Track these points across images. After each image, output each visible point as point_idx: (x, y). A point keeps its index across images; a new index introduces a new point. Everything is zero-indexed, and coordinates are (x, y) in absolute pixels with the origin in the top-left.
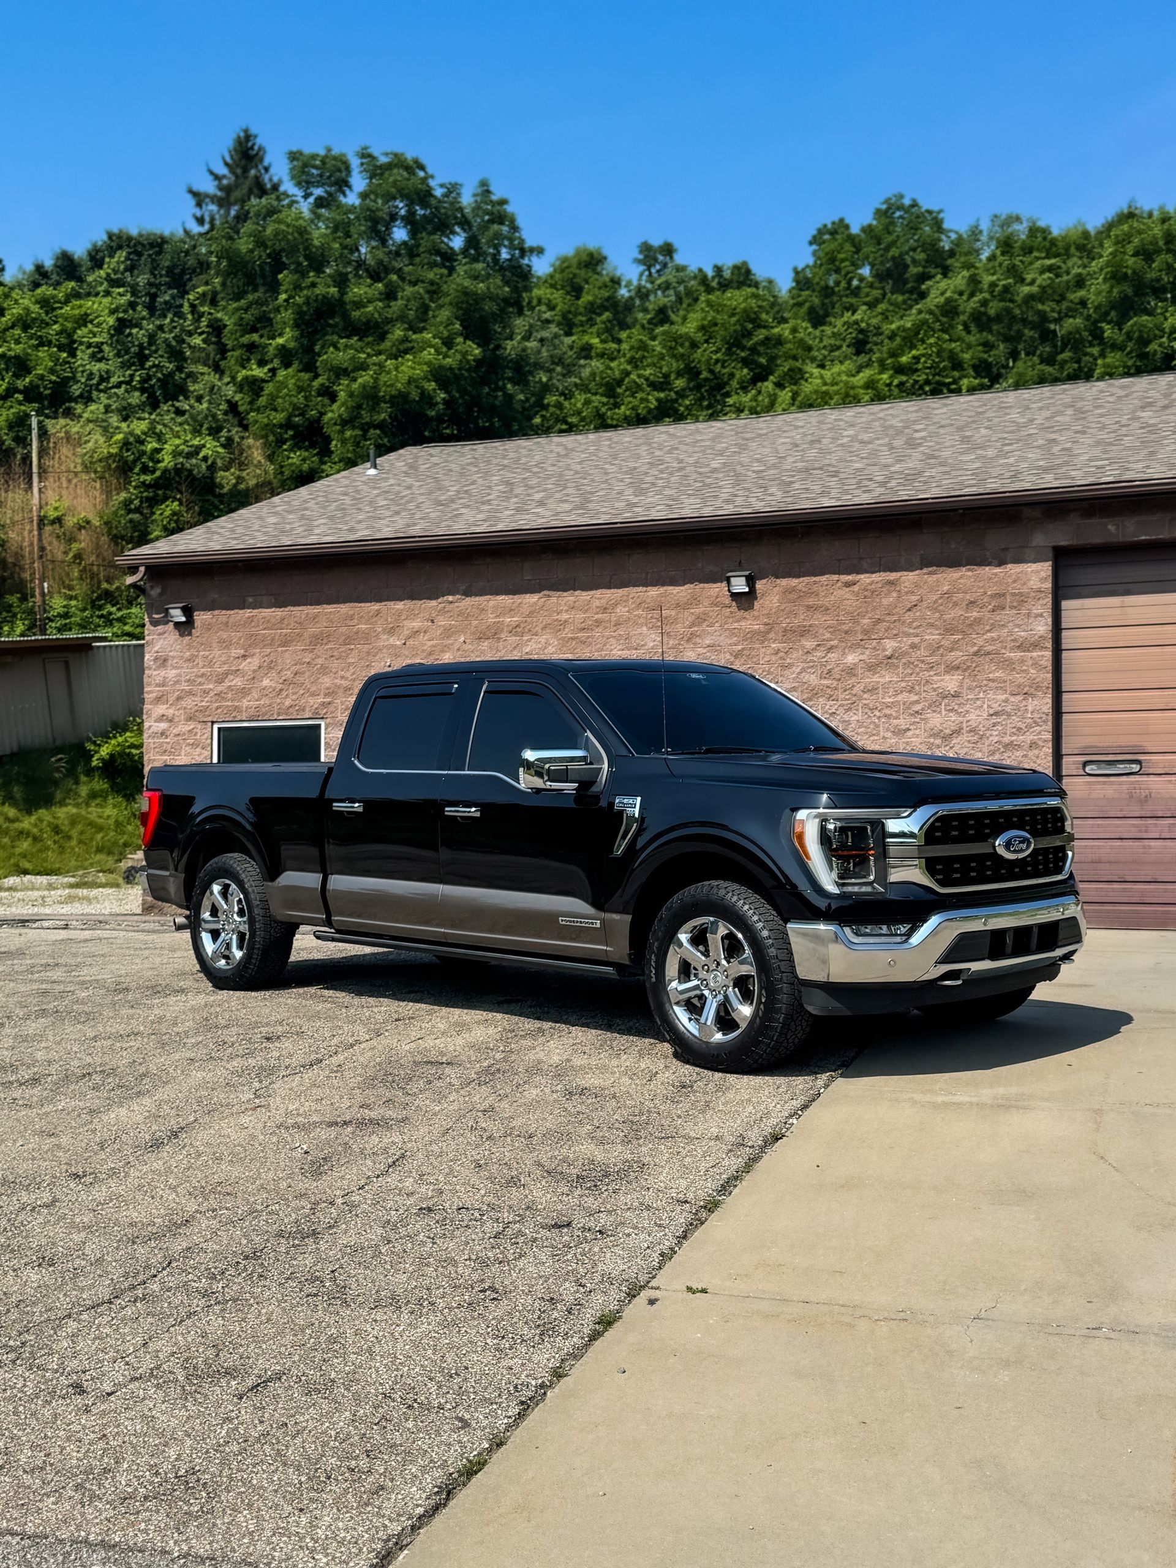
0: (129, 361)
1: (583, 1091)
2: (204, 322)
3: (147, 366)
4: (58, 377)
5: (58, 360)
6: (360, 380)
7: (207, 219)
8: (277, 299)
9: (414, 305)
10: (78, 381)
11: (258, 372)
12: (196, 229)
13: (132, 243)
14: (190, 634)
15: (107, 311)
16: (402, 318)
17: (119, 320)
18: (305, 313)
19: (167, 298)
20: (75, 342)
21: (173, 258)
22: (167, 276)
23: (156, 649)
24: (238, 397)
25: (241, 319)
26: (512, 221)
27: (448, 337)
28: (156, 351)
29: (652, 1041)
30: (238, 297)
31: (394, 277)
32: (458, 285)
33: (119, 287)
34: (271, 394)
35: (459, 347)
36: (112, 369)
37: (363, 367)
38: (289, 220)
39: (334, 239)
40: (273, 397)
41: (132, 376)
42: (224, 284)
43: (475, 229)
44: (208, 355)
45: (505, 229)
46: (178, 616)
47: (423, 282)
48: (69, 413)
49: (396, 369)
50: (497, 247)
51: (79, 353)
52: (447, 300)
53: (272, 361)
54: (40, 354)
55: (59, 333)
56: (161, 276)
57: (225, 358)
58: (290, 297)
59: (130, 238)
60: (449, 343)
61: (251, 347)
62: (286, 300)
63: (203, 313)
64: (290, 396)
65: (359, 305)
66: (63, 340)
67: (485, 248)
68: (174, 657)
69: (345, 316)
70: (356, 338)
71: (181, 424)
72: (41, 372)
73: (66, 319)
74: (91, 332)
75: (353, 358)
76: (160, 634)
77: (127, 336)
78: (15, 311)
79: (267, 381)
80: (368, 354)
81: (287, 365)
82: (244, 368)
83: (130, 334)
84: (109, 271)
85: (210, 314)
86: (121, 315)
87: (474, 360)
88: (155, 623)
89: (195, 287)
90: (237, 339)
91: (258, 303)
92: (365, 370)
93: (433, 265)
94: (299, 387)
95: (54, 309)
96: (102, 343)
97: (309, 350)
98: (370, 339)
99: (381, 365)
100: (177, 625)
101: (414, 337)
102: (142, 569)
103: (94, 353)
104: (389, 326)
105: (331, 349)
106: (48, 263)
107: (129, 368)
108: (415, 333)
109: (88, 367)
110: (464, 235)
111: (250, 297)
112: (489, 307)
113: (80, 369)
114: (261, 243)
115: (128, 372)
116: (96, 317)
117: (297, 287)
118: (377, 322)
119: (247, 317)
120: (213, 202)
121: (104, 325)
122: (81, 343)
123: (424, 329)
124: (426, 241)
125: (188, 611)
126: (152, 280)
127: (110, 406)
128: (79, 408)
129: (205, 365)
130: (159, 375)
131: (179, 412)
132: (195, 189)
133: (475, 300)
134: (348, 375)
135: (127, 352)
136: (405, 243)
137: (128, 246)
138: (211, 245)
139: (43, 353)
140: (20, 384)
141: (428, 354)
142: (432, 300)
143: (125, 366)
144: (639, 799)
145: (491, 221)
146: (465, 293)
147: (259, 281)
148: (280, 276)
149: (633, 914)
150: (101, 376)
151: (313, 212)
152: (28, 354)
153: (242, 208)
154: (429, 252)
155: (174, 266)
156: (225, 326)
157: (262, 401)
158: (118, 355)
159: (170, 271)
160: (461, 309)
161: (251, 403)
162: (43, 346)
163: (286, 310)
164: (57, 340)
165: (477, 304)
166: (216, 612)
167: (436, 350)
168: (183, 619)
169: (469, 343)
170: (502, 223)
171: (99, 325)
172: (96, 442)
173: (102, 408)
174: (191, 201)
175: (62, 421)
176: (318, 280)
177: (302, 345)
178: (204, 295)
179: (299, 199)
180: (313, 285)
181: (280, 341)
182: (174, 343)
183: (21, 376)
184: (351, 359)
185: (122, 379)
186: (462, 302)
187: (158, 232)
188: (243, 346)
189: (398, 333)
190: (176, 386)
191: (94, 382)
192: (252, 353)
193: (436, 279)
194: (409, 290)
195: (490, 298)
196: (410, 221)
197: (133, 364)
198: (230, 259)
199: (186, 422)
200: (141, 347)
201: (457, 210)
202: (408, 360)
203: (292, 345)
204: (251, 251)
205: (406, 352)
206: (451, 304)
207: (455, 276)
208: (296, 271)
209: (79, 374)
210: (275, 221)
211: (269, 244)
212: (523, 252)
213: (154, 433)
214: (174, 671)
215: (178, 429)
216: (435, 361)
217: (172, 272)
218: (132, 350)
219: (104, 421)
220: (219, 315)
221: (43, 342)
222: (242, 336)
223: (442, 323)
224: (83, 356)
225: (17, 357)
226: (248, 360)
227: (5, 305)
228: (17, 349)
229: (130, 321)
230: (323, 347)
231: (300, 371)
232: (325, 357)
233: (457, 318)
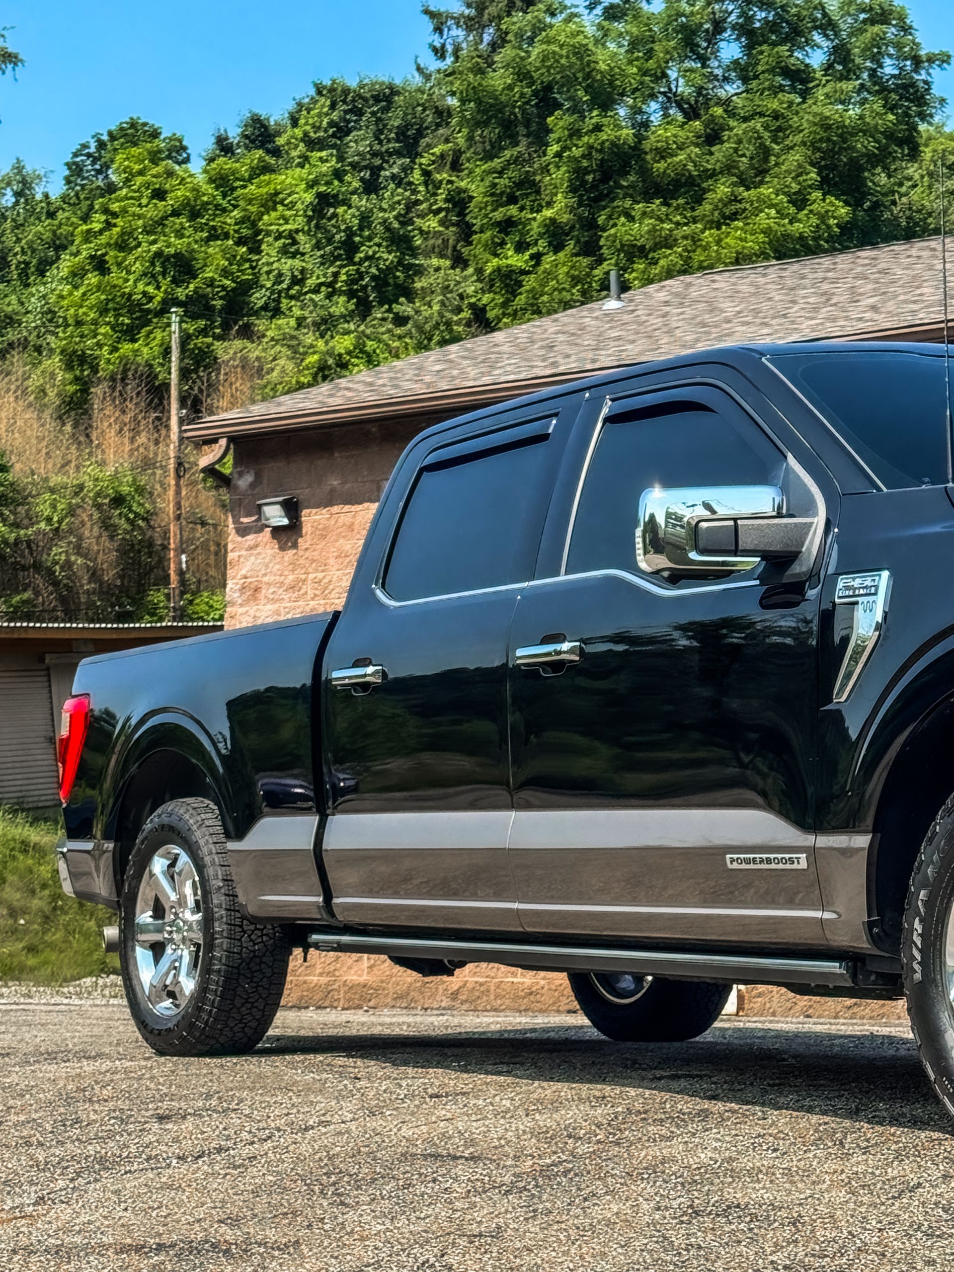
0: (332, 253)
1: (727, 1210)
2: (442, 194)
3: (357, 259)
4: (233, 281)
5: (235, 256)
6: (662, 262)
7: (449, 48)
8: (545, 155)
9: (749, 149)
10: (262, 286)
11: (515, 260)
12: (433, 64)
13: (349, 98)
14: (295, 546)
15: (303, 186)
16: (729, 168)
17: (319, 195)
18: (586, 171)
19: (395, 170)
20: (258, 232)
21: (405, 114)
22: (397, 140)
23: (243, 572)
24: (486, 298)
25: (494, 185)
26: (902, 18)
27: (799, 192)
28: (370, 239)
29: (936, 1135)
30: (489, 156)
31: (719, 111)
32: (816, 115)
33: (321, 150)
34: (532, 290)
35: (814, 207)
36: (310, 266)
37: (667, 243)
38: (562, 38)
39: (630, 62)
40: (535, 295)
41: (336, 275)
42: (470, 139)
43: (844, 34)
44: (445, 242)
45: (891, 32)
46: (276, 515)
47: (762, 115)
48: (247, 333)
49: (718, 242)
50: (877, 59)
51: (264, 247)
52: (798, 138)
53: (536, 244)
54: (210, 250)
55: (240, 222)
56: (389, 141)
57: (470, 244)
58: (565, 148)
59: (346, 91)
60: (800, 201)
61: (506, 226)
62: (558, 155)
63: (441, 182)
64: (560, 291)
65: (663, 153)
66: (245, 232)
67: (858, 61)
68: (269, 584)
69: (645, 172)
70: (658, 202)
71: (400, 337)
72: (211, 275)
73: (250, 202)
74: (283, 217)
75: (653, 230)
76: (251, 548)
77: (330, 219)
78: (179, 193)
79: (528, 273)
80: (678, 224)
81: (557, 248)
82: (496, 255)
83: (335, 215)
84: (308, 128)
85: (450, 182)
86: (322, 189)
87: (838, 225)
88: (243, 531)
89: (429, 146)
90: (486, 216)
91: (516, 160)
92: (670, 248)
93: (777, 90)
94: (573, 278)
95: (233, 189)
96: (297, 231)
97: (591, 225)
98: (681, 201)
99: (695, 239)
100: (277, 531)
101: (746, 194)
102: (223, 442)
103: (285, 245)
104: (710, 182)
105: (623, 219)
106: (234, 134)
107: (332, 263)
108: (748, 189)
109: (275, 266)
110: (825, 44)
111: (507, 154)
112: (863, 144)
113: (265, 269)
114: (523, 75)
115: (332, 269)
116: (289, 195)
117: (575, 133)
118: (691, 176)
119: (503, 182)
120: (458, 26)
121: (299, 206)
122: (268, 233)
123: (762, 182)
124: (766, 56)
125: (292, 508)
126: (377, 147)
127: (305, 318)
128: (261, 324)
129: (441, 256)
130: (374, 270)
131: (401, 320)
132: (432, 8)
133: (840, 136)
134: (646, 257)
135: (330, 241)
136: (736, 62)
137: (344, 102)
138: (452, 83)
139: (214, 248)
140: (181, 293)
141: (767, 218)
142: (775, 140)
143: (325, 261)
144: (885, 574)
145: (872, 21)
146: (825, 125)
147: (522, 130)
148: (550, 120)
149: (874, 831)
150: (293, 277)
151: (600, 27)
152: (193, 250)
153: (499, 29)
154: (771, 71)
155: (407, 126)
156: (471, 198)
157: (521, 300)
158: (318, 246)
159: (402, 133)
160: (819, 149)
161: (505, 305)
162: (217, 238)
163: (558, 167)
164: (236, 231)
165: (845, 141)
166: (335, 509)
167: (778, 212)
168: (285, 521)
169: (830, 199)
170: (886, 22)
171: (294, 204)
172: (283, 371)
173: (293, 322)
174: (428, 25)
175: (238, 344)
176: (605, 121)
177: (580, 218)
178: (442, 156)
179: (581, 10)
180: (598, 128)
181: (548, 213)
182: (396, 225)
183: (183, 281)
184: (649, 232)
185: (322, 280)
186: (821, 140)
187: (386, 79)
188: (498, 224)
189: (722, 189)
190: (397, 286)
191: (284, 286)
192: (507, 234)
193: (782, 109)
194: (739, 128)
195: (865, 132)
196: (745, 30)
197: (338, 258)
198: (479, 102)
199: (409, 334)
200: (349, 230)
201: (815, 8)
202: (737, 228)
203: (565, 218)
204: (510, 88)
205: (734, 216)
206: (804, 143)
207: (810, 102)
208: (573, 110)
209: (265, 277)
210: (542, 42)
211: (535, 75)
212: (917, 61)
213: (362, 351)
214: (269, 607)
215: (396, 344)
216: (776, 227)
217: (404, 134)
218: (337, 237)
219: (293, 337)
220: (463, 184)
221: (214, 236)
222: (493, 210)
223: (789, 172)
224: (270, 249)
225: (177, 255)
226: (503, 244)
227: (167, 186)
228: (177, 244)
229: (335, 196)
230: (610, 217)
231: (577, 255)
232: (612, 231)
233: (812, 164)
